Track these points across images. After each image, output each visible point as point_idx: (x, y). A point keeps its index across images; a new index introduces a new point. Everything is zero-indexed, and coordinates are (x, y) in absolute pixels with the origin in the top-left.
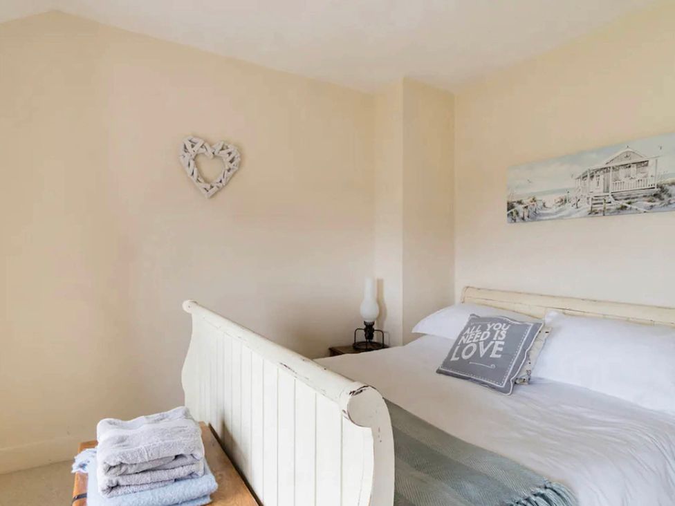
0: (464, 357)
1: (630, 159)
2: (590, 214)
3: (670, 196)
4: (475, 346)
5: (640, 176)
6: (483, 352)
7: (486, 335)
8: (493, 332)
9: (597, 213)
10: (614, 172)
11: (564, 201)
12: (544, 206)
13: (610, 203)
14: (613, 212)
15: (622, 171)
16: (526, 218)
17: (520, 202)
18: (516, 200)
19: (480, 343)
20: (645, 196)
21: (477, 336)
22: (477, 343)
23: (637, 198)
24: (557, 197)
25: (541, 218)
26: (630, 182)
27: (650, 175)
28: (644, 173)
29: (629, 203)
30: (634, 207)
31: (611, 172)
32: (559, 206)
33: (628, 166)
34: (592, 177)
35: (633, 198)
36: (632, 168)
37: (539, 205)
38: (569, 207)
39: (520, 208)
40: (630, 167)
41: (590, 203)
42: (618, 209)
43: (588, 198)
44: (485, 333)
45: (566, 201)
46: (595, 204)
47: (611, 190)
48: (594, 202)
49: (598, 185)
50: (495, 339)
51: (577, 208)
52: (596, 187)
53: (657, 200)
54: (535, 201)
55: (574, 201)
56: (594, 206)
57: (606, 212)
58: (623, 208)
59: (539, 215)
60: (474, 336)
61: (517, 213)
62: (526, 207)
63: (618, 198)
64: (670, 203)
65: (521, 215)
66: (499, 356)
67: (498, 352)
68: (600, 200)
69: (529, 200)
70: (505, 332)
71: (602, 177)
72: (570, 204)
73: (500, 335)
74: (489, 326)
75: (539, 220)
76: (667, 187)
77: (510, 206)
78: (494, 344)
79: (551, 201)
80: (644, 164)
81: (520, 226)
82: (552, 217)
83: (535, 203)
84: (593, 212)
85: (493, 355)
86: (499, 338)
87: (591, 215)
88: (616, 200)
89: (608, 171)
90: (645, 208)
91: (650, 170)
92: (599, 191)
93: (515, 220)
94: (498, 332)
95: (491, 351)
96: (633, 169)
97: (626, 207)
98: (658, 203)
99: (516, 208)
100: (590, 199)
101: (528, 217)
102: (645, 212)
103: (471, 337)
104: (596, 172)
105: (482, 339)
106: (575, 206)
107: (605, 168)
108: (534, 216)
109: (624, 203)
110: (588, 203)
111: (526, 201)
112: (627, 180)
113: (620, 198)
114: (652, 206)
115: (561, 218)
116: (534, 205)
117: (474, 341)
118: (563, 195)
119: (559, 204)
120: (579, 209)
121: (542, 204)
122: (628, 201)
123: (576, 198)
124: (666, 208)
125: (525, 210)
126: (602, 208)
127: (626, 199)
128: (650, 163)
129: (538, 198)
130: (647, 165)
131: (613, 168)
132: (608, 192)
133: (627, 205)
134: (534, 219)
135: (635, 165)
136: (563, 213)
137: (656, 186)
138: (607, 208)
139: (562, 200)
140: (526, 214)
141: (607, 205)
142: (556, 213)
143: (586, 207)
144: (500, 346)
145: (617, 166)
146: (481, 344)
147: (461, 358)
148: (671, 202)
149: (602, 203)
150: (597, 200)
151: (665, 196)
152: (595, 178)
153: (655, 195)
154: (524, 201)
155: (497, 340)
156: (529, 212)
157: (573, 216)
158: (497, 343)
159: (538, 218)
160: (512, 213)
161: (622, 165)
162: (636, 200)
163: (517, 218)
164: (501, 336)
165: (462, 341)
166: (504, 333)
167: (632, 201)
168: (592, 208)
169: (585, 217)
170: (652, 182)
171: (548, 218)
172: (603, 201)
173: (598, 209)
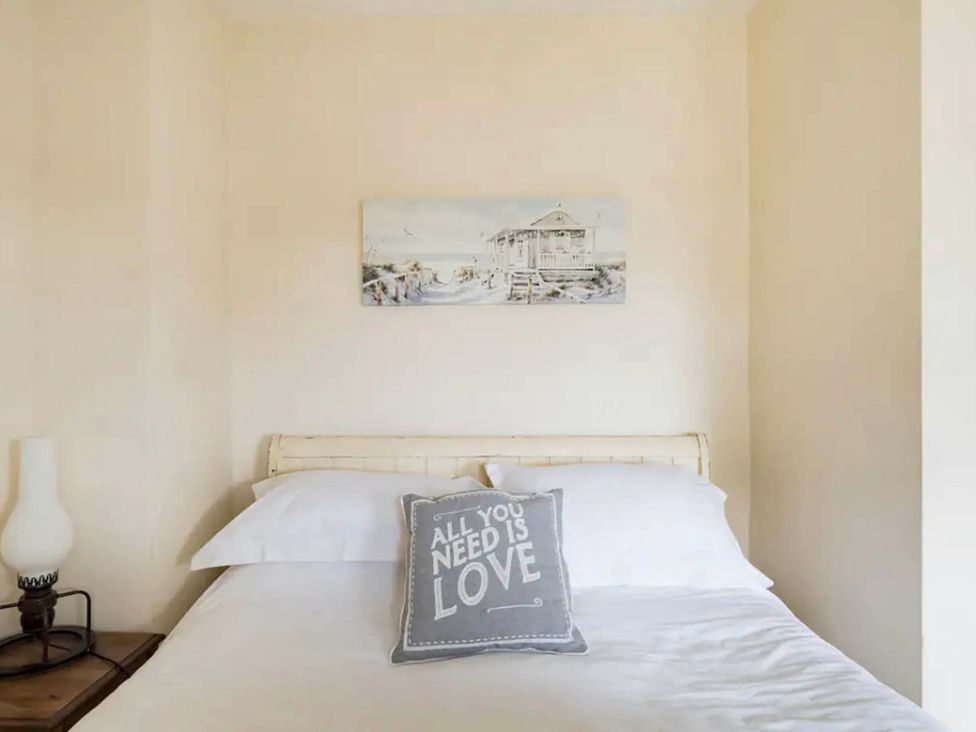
0: (470, 601)
1: (563, 224)
2: (509, 299)
3: (610, 283)
4: (480, 568)
5: (575, 250)
6: (504, 576)
7: (490, 538)
8: (501, 527)
9: (519, 299)
10: (543, 239)
11: (468, 275)
12: (436, 280)
13: (537, 285)
14: (542, 299)
15: (553, 239)
16: (401, 298)
17: (389, 269)
18: (382, 263)
19: (489, 557)
20: (581, 280)
21: (472, 545)
22: (483, 559)
23: (572, 281)
24: (459, 266)
25: (430, 300)
26: (564, 257)
27: (587, 251)
28: (580, 246)
29: (563, 288)
30: (569, 293)
31: (538, 240)
32: (461, 282)
33: (560, 233)
34: (512, 241)
35: (568, 281)
36: (564, 237)
37: (427, 276)
38: (476, 286)
39: (388, 278)
40: (562, 234)
41: (510, 282)
42: (548, 295)
43: (506, 274)
44: (484, 533)
45: (472, 274)
46: (516, 284)
47: (539, 264)
48: (516, 281)
49: (521, 255)
50: (512, 540)
51: (490, 287)
52: (516, 259)
53: (596, 287)
54: (418, 270)
55: (485, 277)
56: (515, 287)
57: (532, 298)
58: (555, 294)
59: (427, 294)
60: (465, 545)
61: (384, 289)
62: (402, 279)
63: (548, 278)
64: (610, 293)
65: (392, 291)
66: (537, 576)
67: (531, 569)
68: (524, 278)
69: (406, 267)
70: (523, 521)
71: (526, 243)
72: (479, 281)
73: (516, 531)
74: (486, 517)
75: (426, 304)
76: (606, 270)
77: (369, 274)
78: (515, 553)
79: (448, 272)
80: (578, 233)
81: (387, 311)
82: (449, 300)
83: (418, 273)
84: (514, 297)
85: (528, 577)
86: (520, 537)
87: (511, 301)
88: (545, 281)
89: (534, 237)
90: (582, 297)
91: (587, 243)
92: (522, 265)
93: (380, 300)
94: (509, 522)
95: (519, 570)
96: (567, 238)
97: (558, 293)
98: (596, 290)
99: (380, 279)
100: (509, 277)
101: (406, 296)
102: (582, 302)
103: (457, 551)
104: (517, 235)
105: (487, 548)
106: (487, 285)
107: (530, 231)
108: (416, 296)
109: (556, 287)
110: (506, 281)
111: (402, 268)
112: (559, 255)
113: (552, 279)
114: (590, 295)
115: (464, 303)
116: (416, 276)
117: (472, 556)
118: (469, 265)
119: (461, 279)
120: (492, 290)
121: (431, 276)
122: (562, 284)
123: (489, 271)
124: (604, 299)
125: (400, 283)
126: (527, 292)
127: (558, 281)
128: (586, 234)
129: (424, 264)
130: (583, 236)
131: (541, 233)
132: (534, 268)
133: (560, 290)
134: (416, 301)
135: (569, 233)
136: (468, 295)
137: (593, 268)
138: (533, 292)
139: (466, 273)
140: (402, 292)
141: (533, 287)
142: (456, 294)
143: (503, 287)
144: (527, 553)
145: (546, 231)
146: (492, 558)
147: (462, 606)
148: (612, 291)
149: (526, 285)
150: (519, 278)
151: (604, 283)
152: (516, 244)
153: (593, 280)
154: (398, 266)
155: (518, 542)
156: (407, 287)
157: (483, 302)
158: (520, 548)
159: (424, 299)
160: (372, 286)
161: (553, 231)
162: (571, 284)
163: (383, 297)
164: (521, 532)
165: (441, 565)
166: (520, 523)
167: (567, 284)
168: (512, 289)
169: (501, 304)
170: (590, 261)
171: (442, 300)
172: (528, 281)
173: (522, 292)
